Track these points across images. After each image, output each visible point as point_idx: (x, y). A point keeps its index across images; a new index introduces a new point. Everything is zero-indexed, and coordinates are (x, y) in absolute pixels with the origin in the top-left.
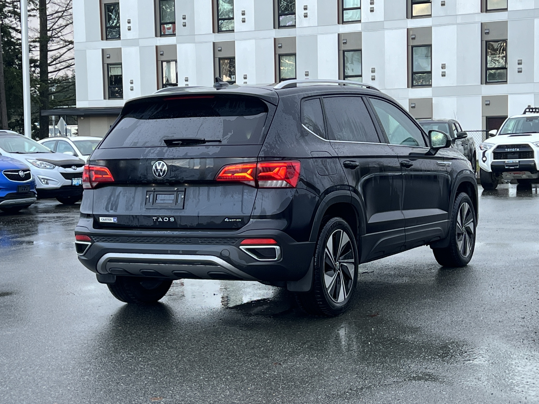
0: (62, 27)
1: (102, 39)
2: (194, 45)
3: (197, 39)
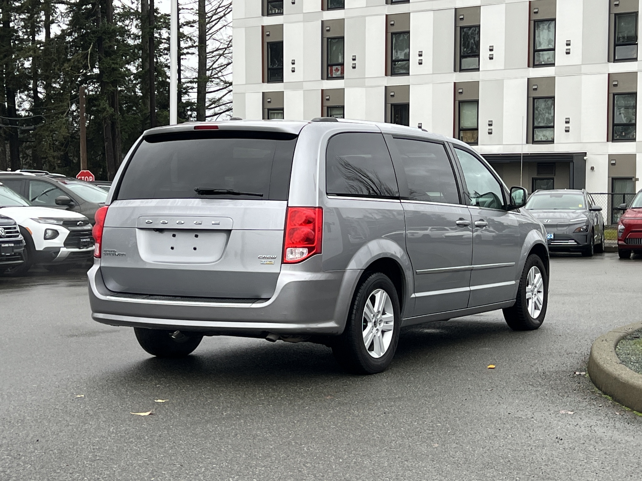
0: (222, 66)
1: (263, 82)
2: (364, 89)
3: (368, 82)
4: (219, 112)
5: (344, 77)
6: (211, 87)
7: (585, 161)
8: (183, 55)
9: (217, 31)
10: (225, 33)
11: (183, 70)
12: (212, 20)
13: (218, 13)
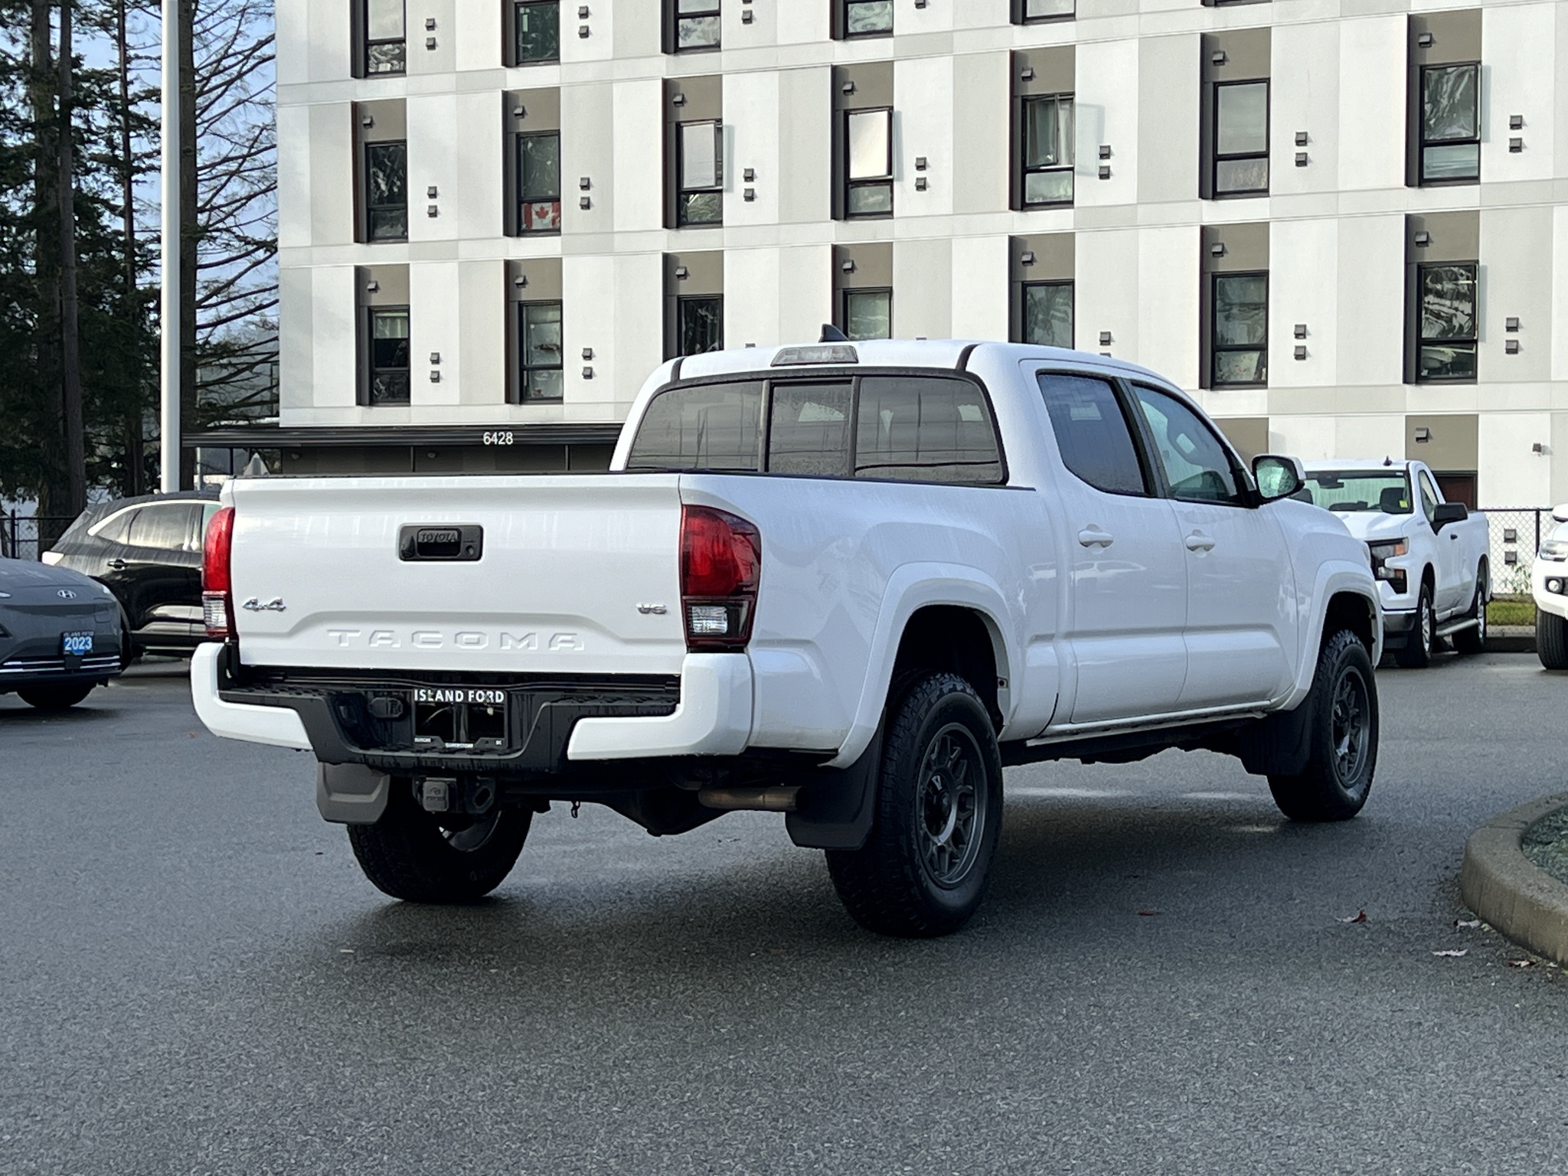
0: (235, 201)
1: (357, 240)
2: (610, 259)
3: (619, 243)
4: (230, 315)
5: (559, 230)
6: (208, 252)
8: (138, 172)
9: (225, 113)
10: (243, 118)
11: (136, 211)
12: (210, 86)
13: (226, 69)
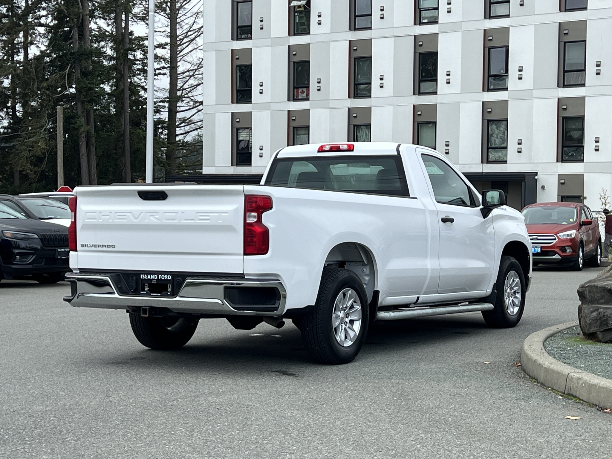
0: (192, 87)
1: (232, 102)
2: (328, 110)
3: (332, 104)
4: (188, 131)
5: (309, 99)
6: (181, 106)
7: (536, 180)
9: (188, 53)
12: (183, 42)
13: (189, 36)
